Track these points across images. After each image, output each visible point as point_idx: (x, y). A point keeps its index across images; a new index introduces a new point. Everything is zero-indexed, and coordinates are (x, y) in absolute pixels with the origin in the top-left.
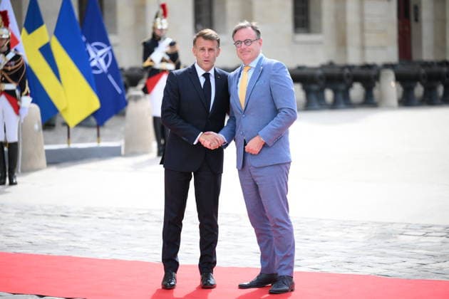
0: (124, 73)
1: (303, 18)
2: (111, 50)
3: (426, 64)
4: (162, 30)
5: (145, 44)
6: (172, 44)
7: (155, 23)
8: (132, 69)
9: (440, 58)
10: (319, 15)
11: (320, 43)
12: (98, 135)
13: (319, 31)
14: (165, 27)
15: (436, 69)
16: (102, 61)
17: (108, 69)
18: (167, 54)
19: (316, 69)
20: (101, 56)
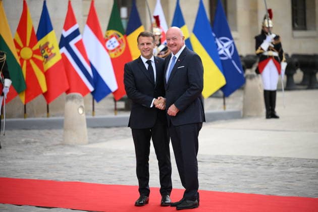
0: (242, 59)
2: (233, 43)
4: (269, 28)
5: (256, 37)
6: (277, 38)
7: (263, 23)
8: (248, 56)
12: (224, 103)
14: (271, 25)
16: (227, 51)
17: (232, 56)
18: (272, 44)
20: (227, 47)
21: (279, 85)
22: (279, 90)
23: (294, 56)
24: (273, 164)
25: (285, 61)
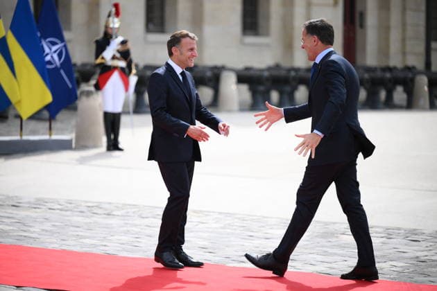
0: (76, 69)
1: (252, 21)
2: (65, 46)
3: (369, 70)
4: (114, 28)
5: (97, 42)
6: (124, 43)
7: (107, 22)
8: (84, 65)
9: (384, 64)
10: (268, 18)
11: (267, 45)
12: (50, 128)
13: (267, 34)
14: (117, 25)
15: (379, 74)
16: (55, 56)
17: (61, 64)
18: (118, 51)
19: (262, 70)
20: (55, 52)
21: (125, 105)
22: (126, 112)
23: (147, 67)
24: (114, 213)
25: (135, 75)
